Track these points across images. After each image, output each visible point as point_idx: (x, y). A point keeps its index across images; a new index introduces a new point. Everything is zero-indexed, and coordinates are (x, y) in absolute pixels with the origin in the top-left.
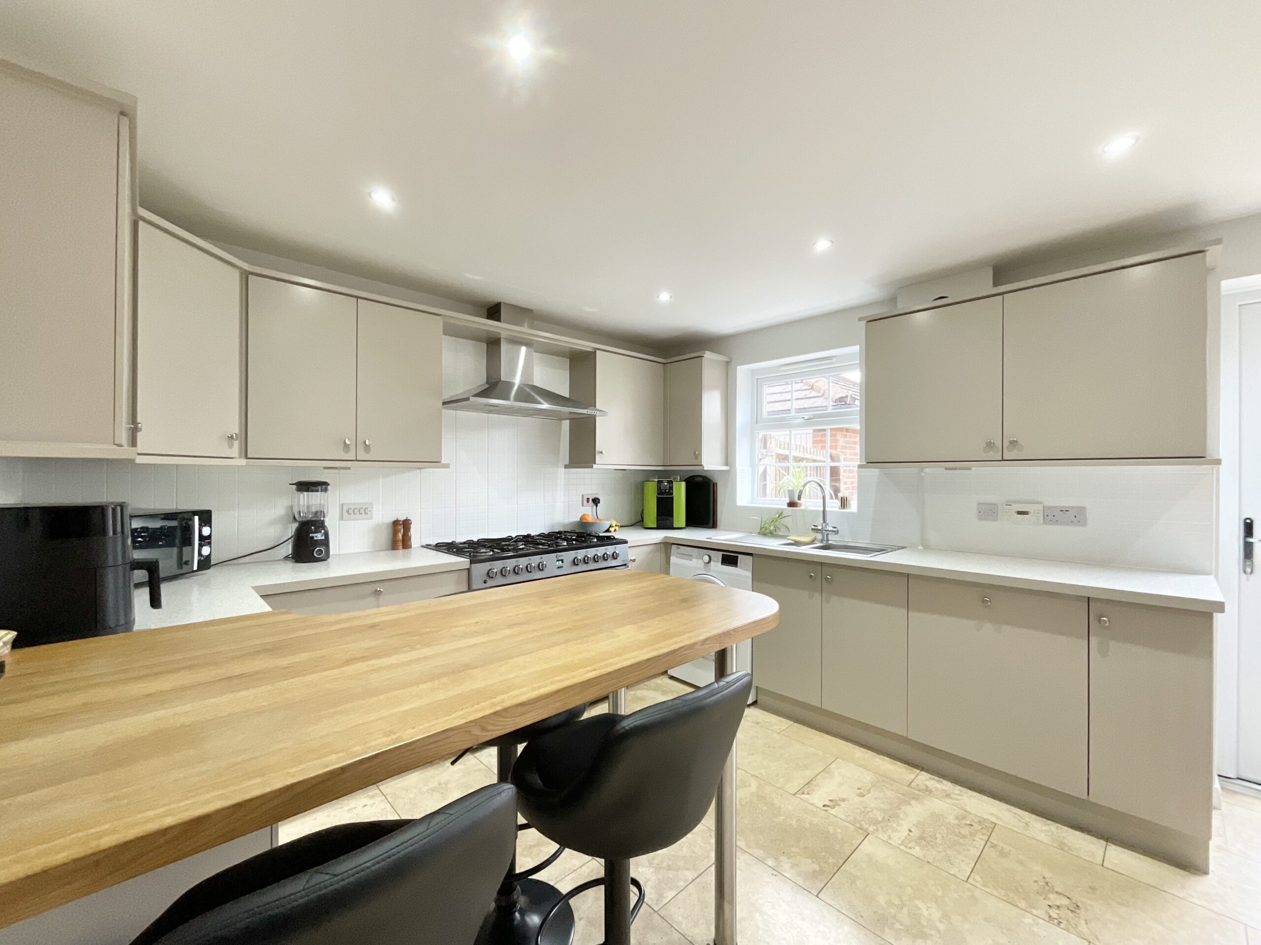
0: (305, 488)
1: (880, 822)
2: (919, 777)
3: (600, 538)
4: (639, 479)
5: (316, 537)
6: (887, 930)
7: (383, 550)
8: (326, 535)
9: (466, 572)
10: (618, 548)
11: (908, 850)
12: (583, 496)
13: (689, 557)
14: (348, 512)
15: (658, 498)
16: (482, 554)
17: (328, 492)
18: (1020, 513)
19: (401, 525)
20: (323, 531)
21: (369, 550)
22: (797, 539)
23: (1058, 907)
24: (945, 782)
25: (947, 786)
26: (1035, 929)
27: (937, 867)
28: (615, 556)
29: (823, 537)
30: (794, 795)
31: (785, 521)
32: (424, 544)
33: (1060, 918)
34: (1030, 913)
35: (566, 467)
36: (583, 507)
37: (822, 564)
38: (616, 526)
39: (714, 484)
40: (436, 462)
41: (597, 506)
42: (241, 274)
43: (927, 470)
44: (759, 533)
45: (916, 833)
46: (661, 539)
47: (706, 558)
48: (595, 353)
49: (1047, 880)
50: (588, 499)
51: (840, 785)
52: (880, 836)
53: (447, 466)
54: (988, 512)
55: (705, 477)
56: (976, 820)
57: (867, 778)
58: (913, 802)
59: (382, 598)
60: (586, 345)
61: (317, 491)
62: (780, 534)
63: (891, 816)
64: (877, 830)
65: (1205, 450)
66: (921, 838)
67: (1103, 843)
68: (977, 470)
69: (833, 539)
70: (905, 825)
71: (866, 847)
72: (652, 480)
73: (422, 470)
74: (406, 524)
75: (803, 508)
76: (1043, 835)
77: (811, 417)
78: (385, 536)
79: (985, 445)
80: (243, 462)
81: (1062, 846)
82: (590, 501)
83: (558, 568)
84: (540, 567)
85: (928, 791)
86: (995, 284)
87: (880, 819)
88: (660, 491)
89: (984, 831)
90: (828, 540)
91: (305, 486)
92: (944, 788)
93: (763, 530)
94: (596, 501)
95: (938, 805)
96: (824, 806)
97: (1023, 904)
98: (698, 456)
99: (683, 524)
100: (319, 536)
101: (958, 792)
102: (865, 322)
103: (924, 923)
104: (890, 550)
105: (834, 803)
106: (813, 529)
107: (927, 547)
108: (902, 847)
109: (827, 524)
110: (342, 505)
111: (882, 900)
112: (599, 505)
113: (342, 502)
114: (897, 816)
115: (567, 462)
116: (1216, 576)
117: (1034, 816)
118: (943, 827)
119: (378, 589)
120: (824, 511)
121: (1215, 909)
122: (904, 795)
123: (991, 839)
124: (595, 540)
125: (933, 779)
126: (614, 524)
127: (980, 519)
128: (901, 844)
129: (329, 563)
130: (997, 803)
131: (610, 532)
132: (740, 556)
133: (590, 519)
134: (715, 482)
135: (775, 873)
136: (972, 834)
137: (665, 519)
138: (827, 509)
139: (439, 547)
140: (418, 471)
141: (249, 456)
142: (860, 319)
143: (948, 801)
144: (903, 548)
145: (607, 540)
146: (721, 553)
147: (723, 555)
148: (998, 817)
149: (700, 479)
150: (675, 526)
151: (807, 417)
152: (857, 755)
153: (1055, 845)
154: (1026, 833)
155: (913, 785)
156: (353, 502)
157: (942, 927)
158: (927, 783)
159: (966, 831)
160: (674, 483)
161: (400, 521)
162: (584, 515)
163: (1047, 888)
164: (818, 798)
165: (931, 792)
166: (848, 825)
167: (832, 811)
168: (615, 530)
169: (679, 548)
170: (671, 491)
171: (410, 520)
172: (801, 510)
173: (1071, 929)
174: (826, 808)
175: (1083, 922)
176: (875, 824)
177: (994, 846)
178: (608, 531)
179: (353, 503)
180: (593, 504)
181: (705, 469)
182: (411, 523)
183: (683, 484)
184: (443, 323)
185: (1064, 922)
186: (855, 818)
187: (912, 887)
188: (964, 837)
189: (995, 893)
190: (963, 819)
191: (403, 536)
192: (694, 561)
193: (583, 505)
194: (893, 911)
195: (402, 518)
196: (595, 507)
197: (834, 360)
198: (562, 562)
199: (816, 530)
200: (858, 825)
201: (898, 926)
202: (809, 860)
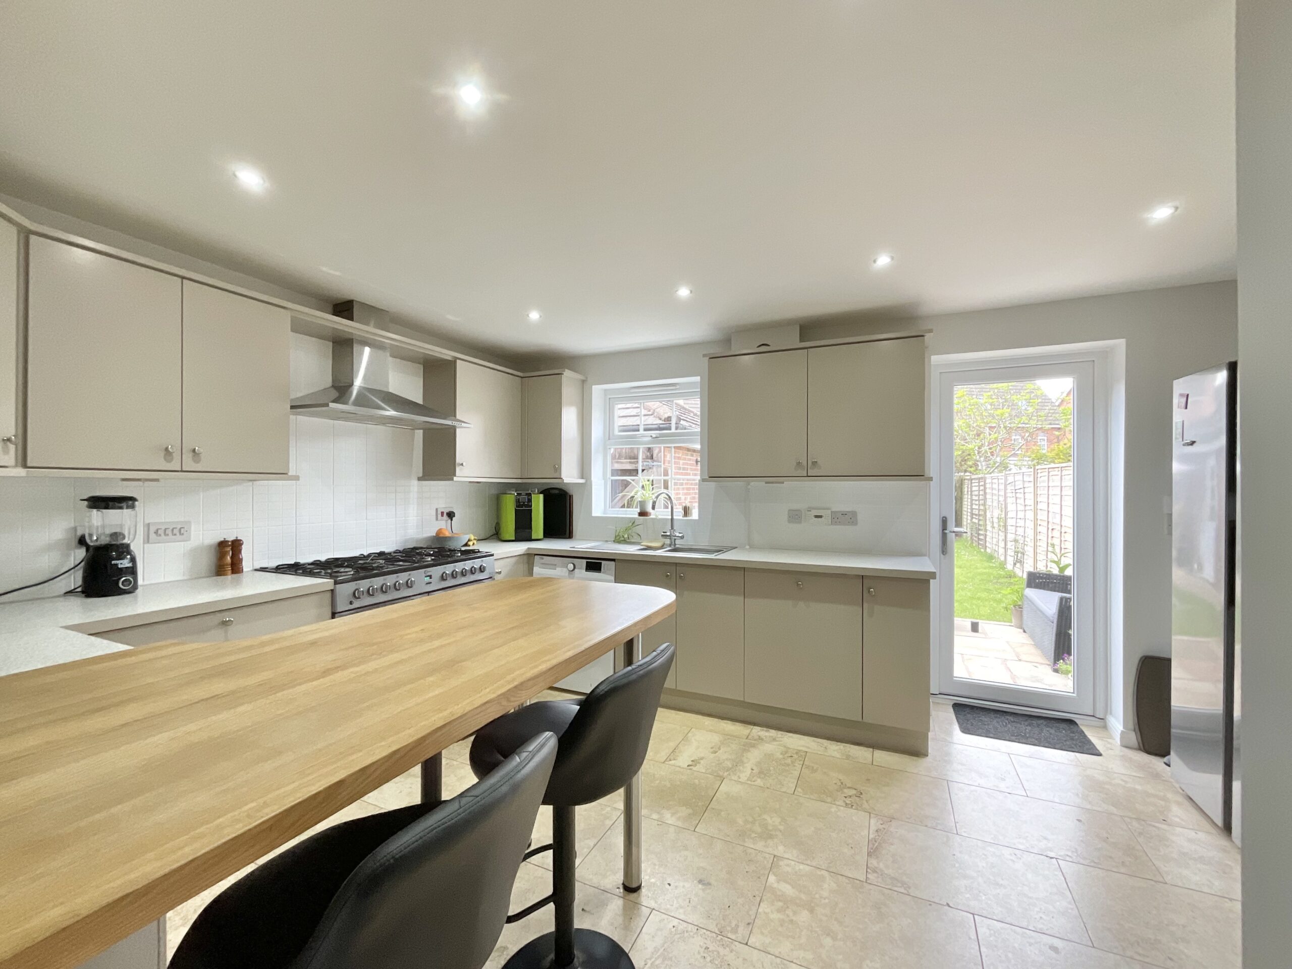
0: (103, 504)
1: (731, 769)
2: (753, 731)
3: (463, 553)
4: (494, 491)
5: (121, 564)
6: (747, 840)
7: (203, 577)
8: (133, 560)
9: (329, 595)
10: (485, 562)
11: (753, 783)
12: (437, 509)
13: (554, 566)
14: (156, 532)
15: (516, 510)
16: (343, 574)
17: (137, 509)
18: (816, 517)
19: (229, 546)
20: (129, 557)
21: (185, 578)
22: (650, 544)
23: (850, 796)
24: (771, 730)
25: (773, 733)
26: (839, 813)
27: (774, 789)
28: (482, 569)
29: (672, 542)
30: (664, 762)
31: (639, 529)
32: (258, 567)
33: (852, 803)
34: (835, 804)
35: (419, 479)
36: (438, 522)
37: (676, 564)
38: (474, 539)
39: (570, 496)
40: (282, 474)
41: (452, 520)
42: (19, 232)
43: (752, 484)
44: (614, 541)
45: (756, 770)
46: (524, 551)
47: (571, 566)
48: (455, 362)
49: (842, 781)
50: (442, 513)
51: (698, 748)
52: (733, 778)
53: (297, 478)
54: (795, 516)
55: (560, 490)
56: (795, 752)
57: (716, 739)
58: (751, 749)
59: (231, 629)
60: (447, 354)
61: (121, 508)
62: (633, 541)
63: (738, 762)
64: (729, 775)
65: (924, 471)
66: (761, 772)
67: (871, 749)
68: (788, 484)
69: (679, 543)
70: (748, 766)
71: (723, 788)
72: (510, 492)
73: (255, 482)
74: (236, 545)
75: (652, 516)
76: (836, 752)
77: (658, 435)
78: (207, 561)
79: (795, 464)
80: (21, 472)
81: (848, 757)
82: (445, 514)
83: (427, 584)
84: (409, 585)
85: (760, 739)
86: (801, 340)
87: (730, 766)
88: (518, 503)
89: (801, 758)
90: (675, 545)
91: (100, 503)
92: (771, 735)
93: (618, 538)
94: (451, 515)
95: (769, 748)
96: (688, 766)
97: (829, 800)
98: (557, 468)
99: (541, 535)
100: (125, 563)
101: (780, 736)
102: (708, 358)
103: (770, 828)
104: (725, 550)
105: (695, 762)
106: (662, 535)
107: (753, 547)
108: (749, 782)
109: (674, 530)
110: (149, 525)
111: (740, 821)
112: (454, 518)
113: (147, 522)
114: (743, 762)
115: (421, 475)
116: (929, 557)
117: (829, 742)
118: (774, 762)
119: (228, 619)
120: (672, 519)
121: (933, 776)
122: (744, 745)
123: (805, 763)
124: (459, 554)
125: (763, 730)
126: (472, 538)
127: (789, 522)
128: (748, 780)
129: (137, 595)
130: (806, 738)
131: (469, 546)
132: (603, 562)
133: (447, 534)
134: (571, 494)
135: (660, 823)
136: (792, 762)
137: (523, 532)
138: (675, 517)
139: (281, 569)
140: (251, 483)
141: (29, 464)
142: (704, 356)
143: (775, 743)
144: (736, 548)
145: (469, 554)
146: (585, 561)
147: (587, 562)
148: (808, 748)
149: (557, 492)
150: (533, 538)
151: (654, 436)
152: (706, 723)
153: (844, 757)
154: (826, 754)
155: (750, 737)
156: (163, 521)
157: (781, 828)
158: (759, 733)
159: (789, 761)
160: (532, 495)
161: (228, 541)
162: (440, 529)
163: (842, 786)
164: (683, 761)
165: (762, 739)
166: (709, 775)
167: (694, 768)
168: (473, 544)
169: (543, 559)
170: (530, 504)
171: (241, 540)
172: (652, 519)
173: (859, 808)
174: (690, 767)
175: (865, 802)
176: (727, 771)
177: (808, 767)
178: (466, 545)
179: (165, 522)
180: (448, 518)
181: (565, 482)
182: (242, 544)
183: (541, 496)
184: (291, 321)
185: (855, 805)
186: (712, 770)
187: (759, 807)
188: (788, 765)
189: (812, 797)
190: (786, 754)
191: (232, 558)
192: (558, 569)
193: (437, 519)
194: (748, 826)
195: (231, 538)
196: (450, 521)
197: (678, 387)
198: (431, 578)
199: (665, 536)
200: (715, 774)
201: (753, 835)
202: (684, 808)
